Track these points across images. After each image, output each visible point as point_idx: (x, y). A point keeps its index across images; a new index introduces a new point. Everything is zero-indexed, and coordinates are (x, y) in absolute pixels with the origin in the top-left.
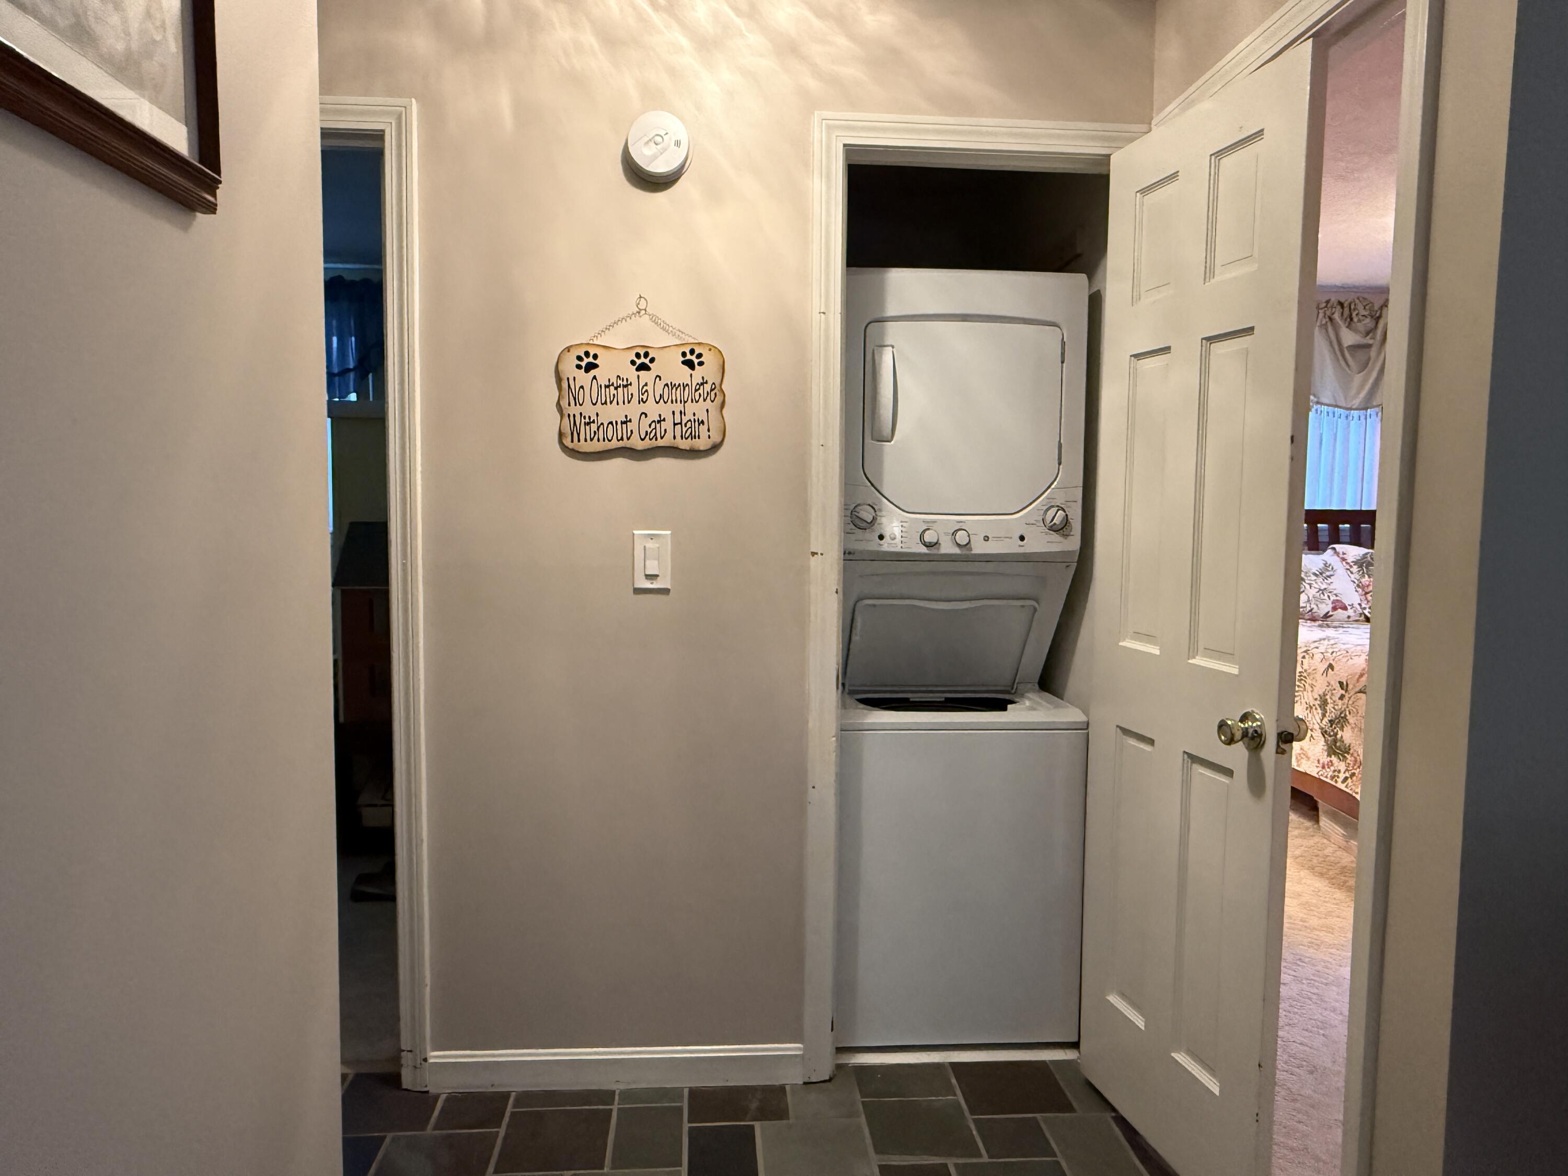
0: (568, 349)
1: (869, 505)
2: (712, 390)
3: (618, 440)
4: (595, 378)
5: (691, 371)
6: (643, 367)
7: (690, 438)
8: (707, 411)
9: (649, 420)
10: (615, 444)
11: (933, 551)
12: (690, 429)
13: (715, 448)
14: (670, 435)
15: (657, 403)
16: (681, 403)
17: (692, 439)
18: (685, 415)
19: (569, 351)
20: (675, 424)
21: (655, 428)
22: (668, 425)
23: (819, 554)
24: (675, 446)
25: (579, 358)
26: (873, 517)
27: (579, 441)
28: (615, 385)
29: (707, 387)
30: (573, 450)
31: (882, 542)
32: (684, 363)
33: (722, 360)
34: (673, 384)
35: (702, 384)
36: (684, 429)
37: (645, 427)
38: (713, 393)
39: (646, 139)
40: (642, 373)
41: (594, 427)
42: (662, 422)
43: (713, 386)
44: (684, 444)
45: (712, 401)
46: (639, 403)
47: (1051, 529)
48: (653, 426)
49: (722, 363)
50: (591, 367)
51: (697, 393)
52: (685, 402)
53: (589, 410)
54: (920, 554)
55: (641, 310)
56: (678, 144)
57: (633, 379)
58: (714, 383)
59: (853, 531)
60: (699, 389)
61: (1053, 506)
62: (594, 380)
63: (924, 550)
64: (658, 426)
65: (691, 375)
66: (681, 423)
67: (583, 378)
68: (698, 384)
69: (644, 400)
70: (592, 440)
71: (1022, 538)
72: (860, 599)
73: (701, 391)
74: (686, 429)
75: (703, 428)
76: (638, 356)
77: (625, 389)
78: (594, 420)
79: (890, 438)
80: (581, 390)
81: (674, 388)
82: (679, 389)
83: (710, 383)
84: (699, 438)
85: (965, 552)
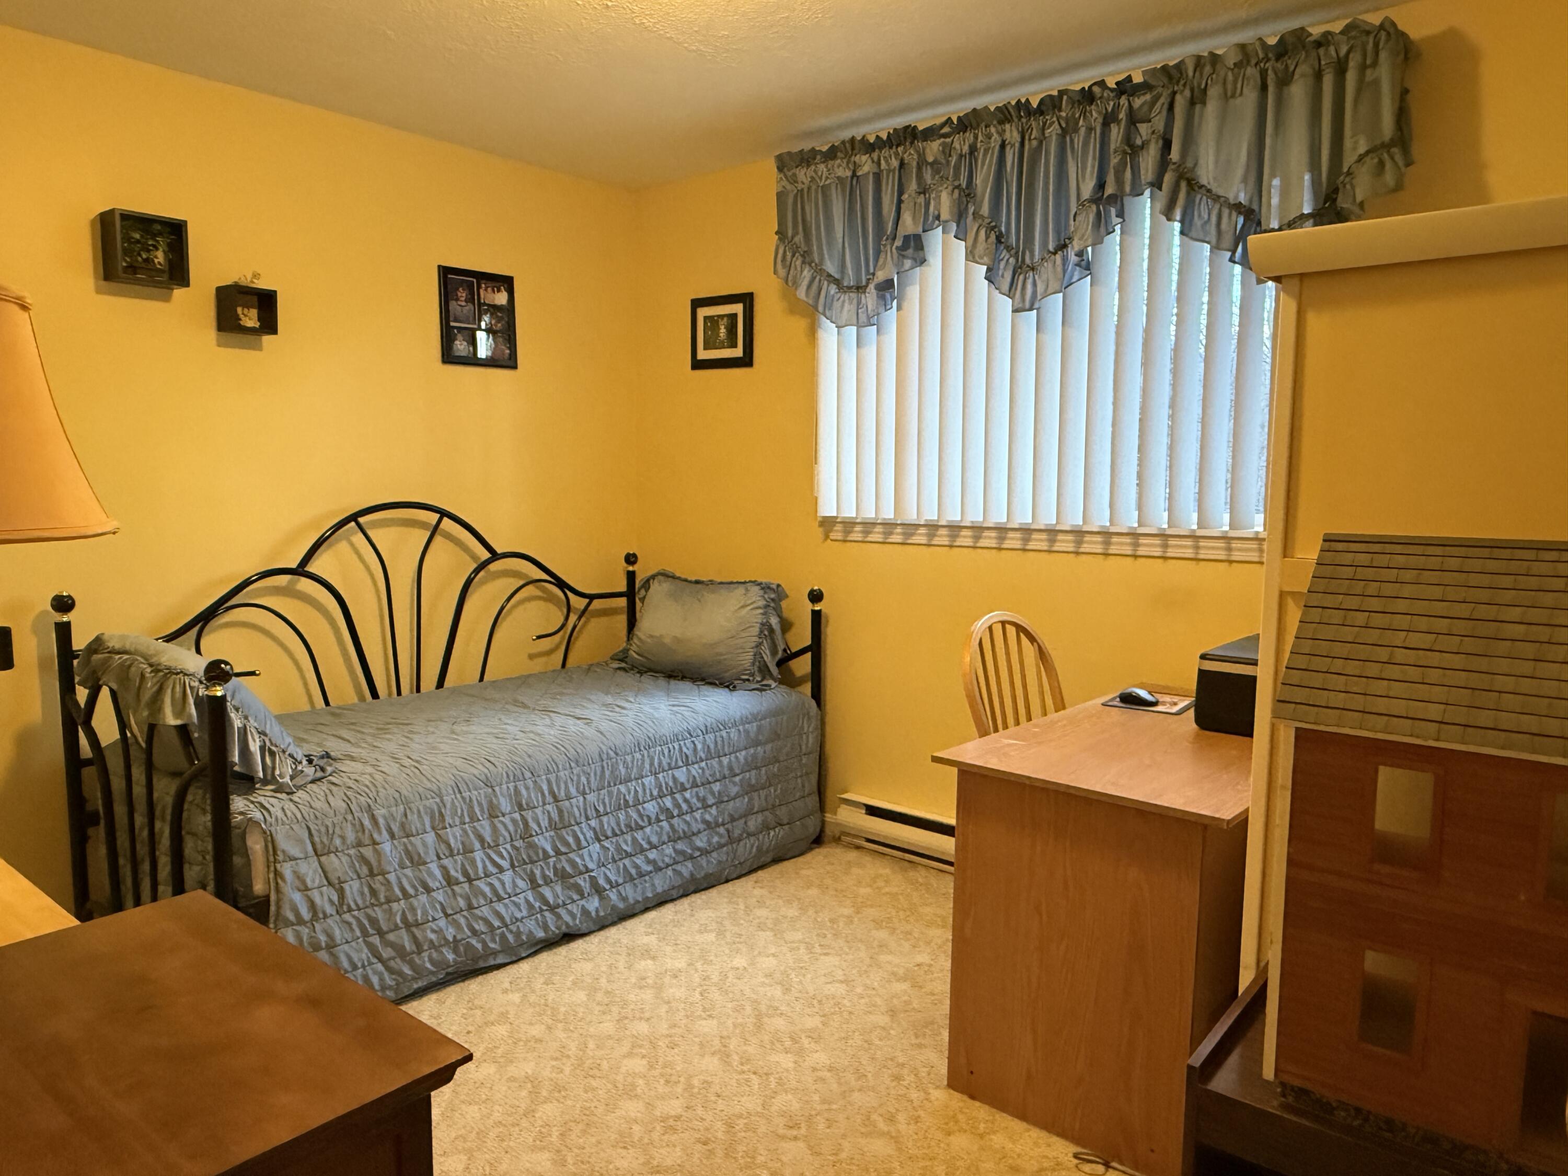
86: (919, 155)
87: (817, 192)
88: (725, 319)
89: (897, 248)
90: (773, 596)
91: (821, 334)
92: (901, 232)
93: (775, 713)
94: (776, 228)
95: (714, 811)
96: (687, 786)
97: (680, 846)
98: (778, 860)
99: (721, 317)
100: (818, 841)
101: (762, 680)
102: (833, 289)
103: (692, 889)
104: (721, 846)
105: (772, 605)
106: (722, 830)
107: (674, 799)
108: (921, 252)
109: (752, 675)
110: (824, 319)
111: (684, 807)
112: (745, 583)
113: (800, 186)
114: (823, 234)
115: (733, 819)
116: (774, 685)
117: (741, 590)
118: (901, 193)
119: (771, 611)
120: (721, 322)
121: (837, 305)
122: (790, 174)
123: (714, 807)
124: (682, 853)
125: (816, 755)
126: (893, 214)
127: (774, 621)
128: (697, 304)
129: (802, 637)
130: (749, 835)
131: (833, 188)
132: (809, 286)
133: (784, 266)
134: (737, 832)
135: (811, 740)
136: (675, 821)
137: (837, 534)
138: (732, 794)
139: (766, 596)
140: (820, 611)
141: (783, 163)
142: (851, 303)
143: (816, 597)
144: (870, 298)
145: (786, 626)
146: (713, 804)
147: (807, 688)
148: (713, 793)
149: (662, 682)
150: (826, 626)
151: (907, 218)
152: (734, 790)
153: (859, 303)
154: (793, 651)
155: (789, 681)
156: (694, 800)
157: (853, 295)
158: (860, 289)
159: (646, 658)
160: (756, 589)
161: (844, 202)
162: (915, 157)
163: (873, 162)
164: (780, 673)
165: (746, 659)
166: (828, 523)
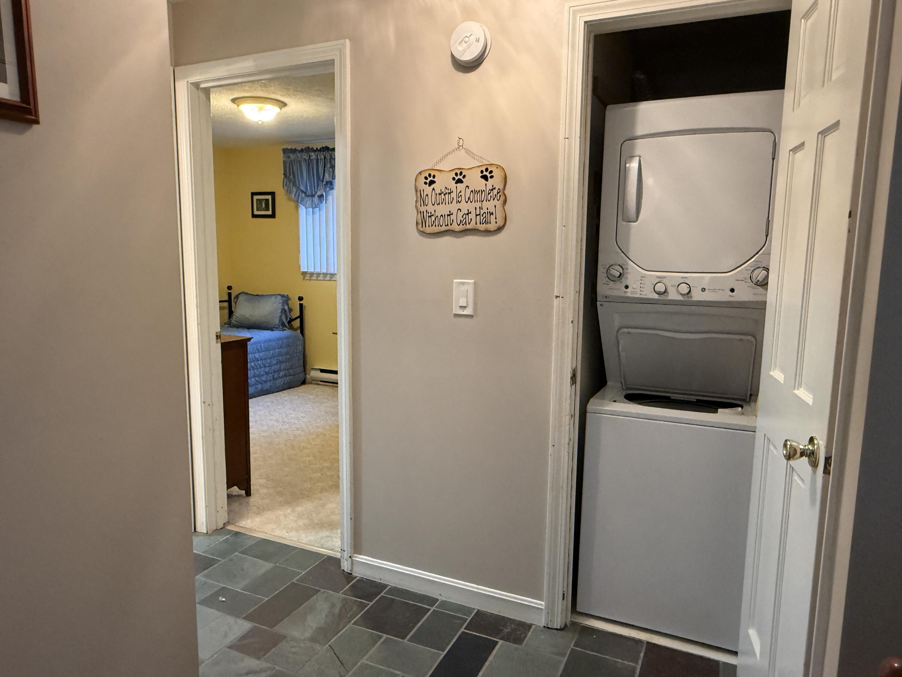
0: (420, 173)
1: (619, 265)
2: (498, 193)
3: (446, 226)
4: (433, 189)
5: (486, 182)
6: (460, 181)
7: (485, 223)
8: (495, 206)
9: (462, 213)
10: (444, 228)
11: (662, 297)
12: (485, 218)
13: (500, 229)
14: (473, 222)
15: (467, 202)
16: (480, 202)
17: (486, 224)
18: (482, 209)
19: (421, 175)
20: (477, 215)
21: (466, 218)
22: (472, 216)
23: (561, 297)
24: (476, 228)
25: (426, 178)
26: (621, 274)
27: (426, 227)
28: (444, 193)
29: (495, 192)
30: (422, 232)
31: (628, 290)
32: (482, 177)
33: (504, 173)
34: (476, 191)
35: (492, 190)
36: (482, 218)
37: (460, 218)
38: (498, 195)
39: (460, 40)
40: (459, 185)
41: (433, 218)
42: (469, 214)
43: (499, 191)
44: (482, 227)
45: (498, 200)
46: (457, 203)
47: (756, 284)
48: (464, 217)
49: (504, 176)
50: (432, 182)
51: (489, 196)
52: (482, 201)
53: (430, 208)
54: (653, 299)
55: (460, 146)
56: (478, 40)
57: (454, 190)
58: (499, 189)
59: (608, 283)
60: (491, 192)
61: (759, 267)
62: (433, 191)
63: (656, 296)
64: (467, 216)
65: (486, 184)
66: (480, 215)
67: (428, 189)
68: (490, 190)
69: (460, 201)
70: (432, 226)
71: (732, 290)
72: (620, 328)
73: (491, 194)
74: (483, 217)
75: (493, 217)
76: (456, 174)
77: (450, 195)
78: (433, 214)
79: (635, 220)
80: (427, 197)
81: (476, 193)
82: (479, 194)
83: (497, 189)
84: (490, 223)
85: (686, 299)
86: (330, 156)
87: (297, 163)
88: (265, 201)
89: (324, 185)
90: (286, 299)
91: (300, 209)
92: (325, 180)
93: (288, 338)
94: (283, 173)
95: (268, 369)
96: (259, 359)
97: (257, 379)
98: (290, 388)
99: (262, 200)
100: (304, 383)
101: (283, 328)
102: (304, 195)
103: (261, 394)
104: (270, 380)
105: (285, 302)
106: (270, 375)
107: (255, 363)
108: (332, 186)
109: (279, 326)
110: (301, 205)
111: (258, 366)
112: (275, 295)
113: (291, 159)
114: (299, 176)
115: (274, 372)
116: (286, 329)
117: (274, 297)
118: (325, 167)
119: (285, 304)
120: (263, 202)
121: (305, 201)
122: (288, 155)
123: (268, 368)
124: (258, 381)
125: (302, 353)
126: (322, 174)
127: (286, 308)
128: (253, 194)
129: (296, 313)
130: (280, 377)
131: (303, 161)
132: (296, 194)
133: (286, 186)
134: (276, 377)
135: (300, 348)
136: (255, 371)
137: (307, 277)
138: (274, 364)
139: (283, 299)
140: (302, 304)
141: (285, 151)
142: (309, 201)
143: (301, 299)
144: (316, 199)
145: (291, 310)
146: (268, 366)
147: (299, 331)
148: (267, 363)
149: (247, 330)
150: (305, 309)
151: (327, 175)
152: (275, 362)
153: (312, 201)
154: (293, 318)
155: (291, 328)
156: (261, 365)
157: (310, 198)
158: (313, 196)
159: (239, 322)
160: (280, 297)
161: (306, 166)
162: (329, 156)
163: (315, 155)
164: (289, 326)
165: (277, 321)
166: (304, 274)
